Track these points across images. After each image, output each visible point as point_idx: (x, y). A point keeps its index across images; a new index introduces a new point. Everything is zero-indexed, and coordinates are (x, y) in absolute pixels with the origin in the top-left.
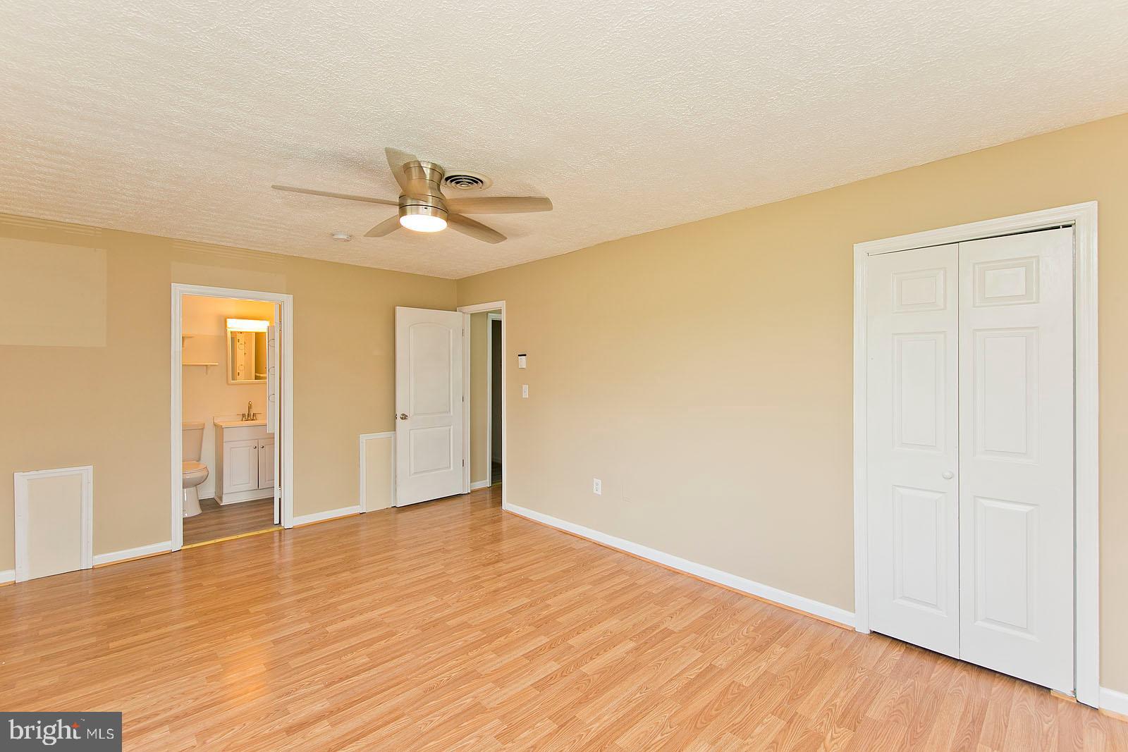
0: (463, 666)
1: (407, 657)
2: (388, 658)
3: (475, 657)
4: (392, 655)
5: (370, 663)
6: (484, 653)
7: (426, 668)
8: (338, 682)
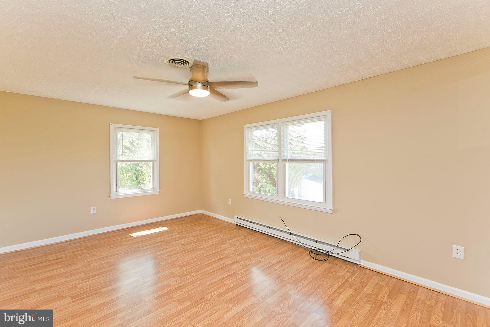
0: (184, 279)
1: (209, 283)
2: (217, 283)
3: (179, 283)
4: (215, 284)
5: (224, 281)
6: (175, 285)
7: (199, 279)
8: (232, 274)
